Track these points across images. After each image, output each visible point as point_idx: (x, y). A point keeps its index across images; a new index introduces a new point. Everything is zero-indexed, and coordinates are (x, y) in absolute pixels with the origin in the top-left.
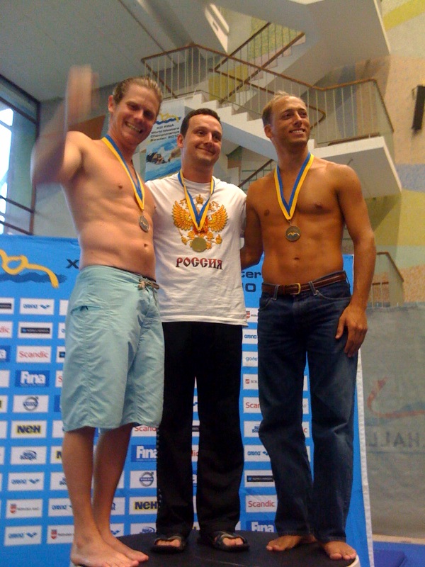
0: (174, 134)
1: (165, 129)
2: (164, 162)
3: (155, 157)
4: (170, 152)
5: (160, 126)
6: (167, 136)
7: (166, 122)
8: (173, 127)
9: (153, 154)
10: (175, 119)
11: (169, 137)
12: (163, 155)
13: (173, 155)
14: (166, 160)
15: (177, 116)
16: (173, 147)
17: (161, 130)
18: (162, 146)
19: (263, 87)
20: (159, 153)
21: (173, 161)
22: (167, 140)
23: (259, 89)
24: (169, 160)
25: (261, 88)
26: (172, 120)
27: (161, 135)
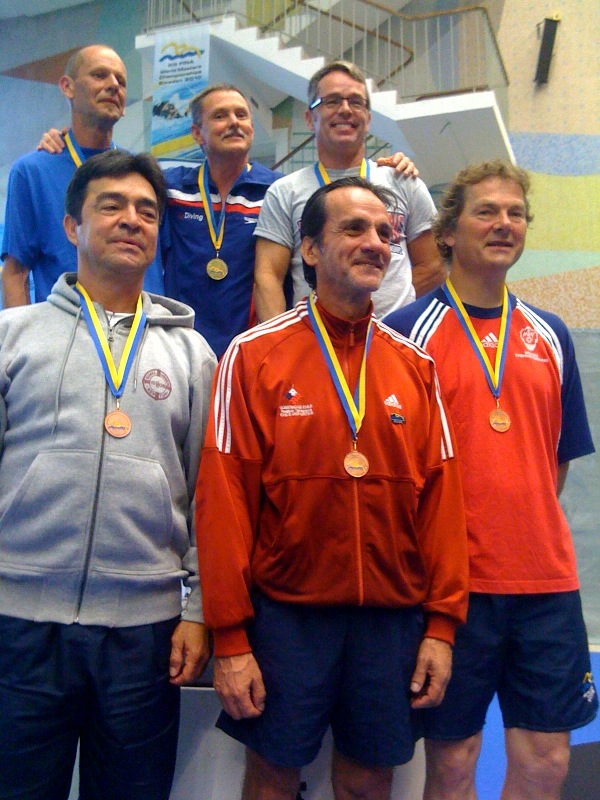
0: (194, 76)
2: (178, 116)
3: (165, 108)
5: (173, 61)
6: (183, 78)
7: (182, 56)
8: (192, 65)
9: (163, 104)
10: (195, 53)
11: (187, 80)
12: (177, 106)
15: (198, 47)
17: (176, 67)
18: (177, 91)
19: (325, 10)
20: (171, 102)
23: (319, 13)
26: (190, 54)
27: (176, 76)
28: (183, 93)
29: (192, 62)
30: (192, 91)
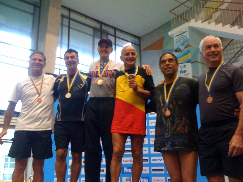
0: (185, 39)
1: (181, 37)
2: (182, 51)
3: (178, 50)
4: (184, 46)
5: (179, 36)
6: (182, 40)
7: (181, 34)
8: (184, 36)
9: (177, 49)
10: (185, 32)
11: (183, 40)
12: (181, 48)
14: (183, 50)
15: (185, 30)
16: (185, 44)
17: (180, 38)
18: (181, 44)
19: (224, 8)
20: (179, 48)
21: (186, 50)
22: (182, 41)
23: (222, 10)
25: (223, 9)
26: (183, 33)
29: (184, 35)
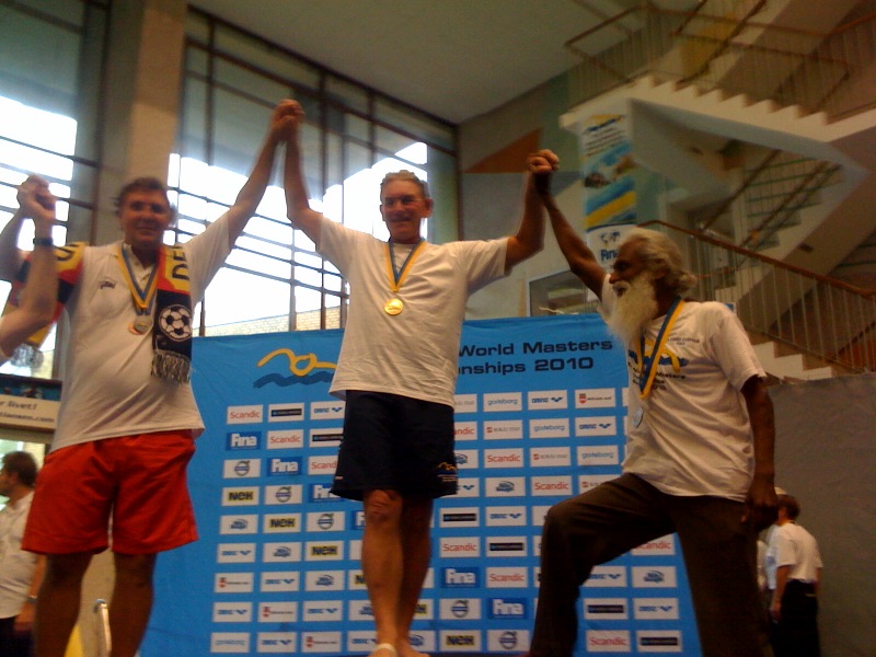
0: (616, 141)
1: (603, 136)
2: (607, 183)
3: (595, 178)
4: (614, 167)
5: (598, 132)
6: (608, 146)
7: (604, 125)
8: (612, 132)
9: (593, 175)
10: (617, 119)
11: (612, 147)
12: (605, 174)
13: (619, 171)
14: (609, 179)
15: (619, 114)
16: (617, 159)
17: (600, 137)
18: (602, 161)
20: (599, 172)
21: (620, 179)
22: (609, 150)
24: (615, 180)
26: (613, 121)
27: (601, 145)
28: (609, 160)
29: (614, 128)
30: (617, 156)
